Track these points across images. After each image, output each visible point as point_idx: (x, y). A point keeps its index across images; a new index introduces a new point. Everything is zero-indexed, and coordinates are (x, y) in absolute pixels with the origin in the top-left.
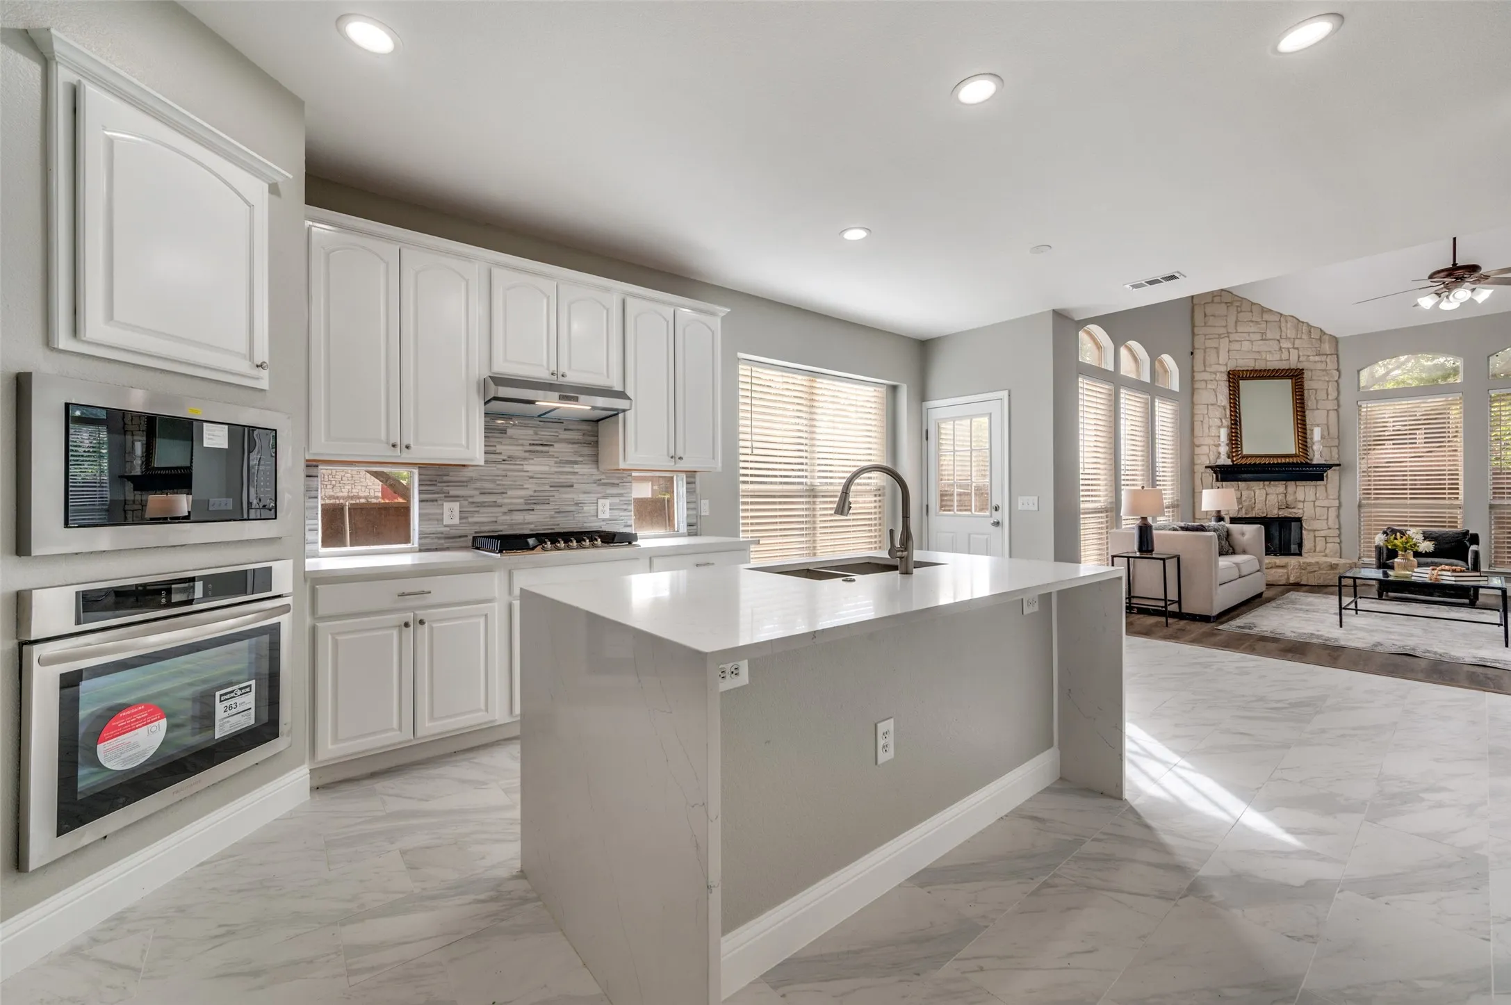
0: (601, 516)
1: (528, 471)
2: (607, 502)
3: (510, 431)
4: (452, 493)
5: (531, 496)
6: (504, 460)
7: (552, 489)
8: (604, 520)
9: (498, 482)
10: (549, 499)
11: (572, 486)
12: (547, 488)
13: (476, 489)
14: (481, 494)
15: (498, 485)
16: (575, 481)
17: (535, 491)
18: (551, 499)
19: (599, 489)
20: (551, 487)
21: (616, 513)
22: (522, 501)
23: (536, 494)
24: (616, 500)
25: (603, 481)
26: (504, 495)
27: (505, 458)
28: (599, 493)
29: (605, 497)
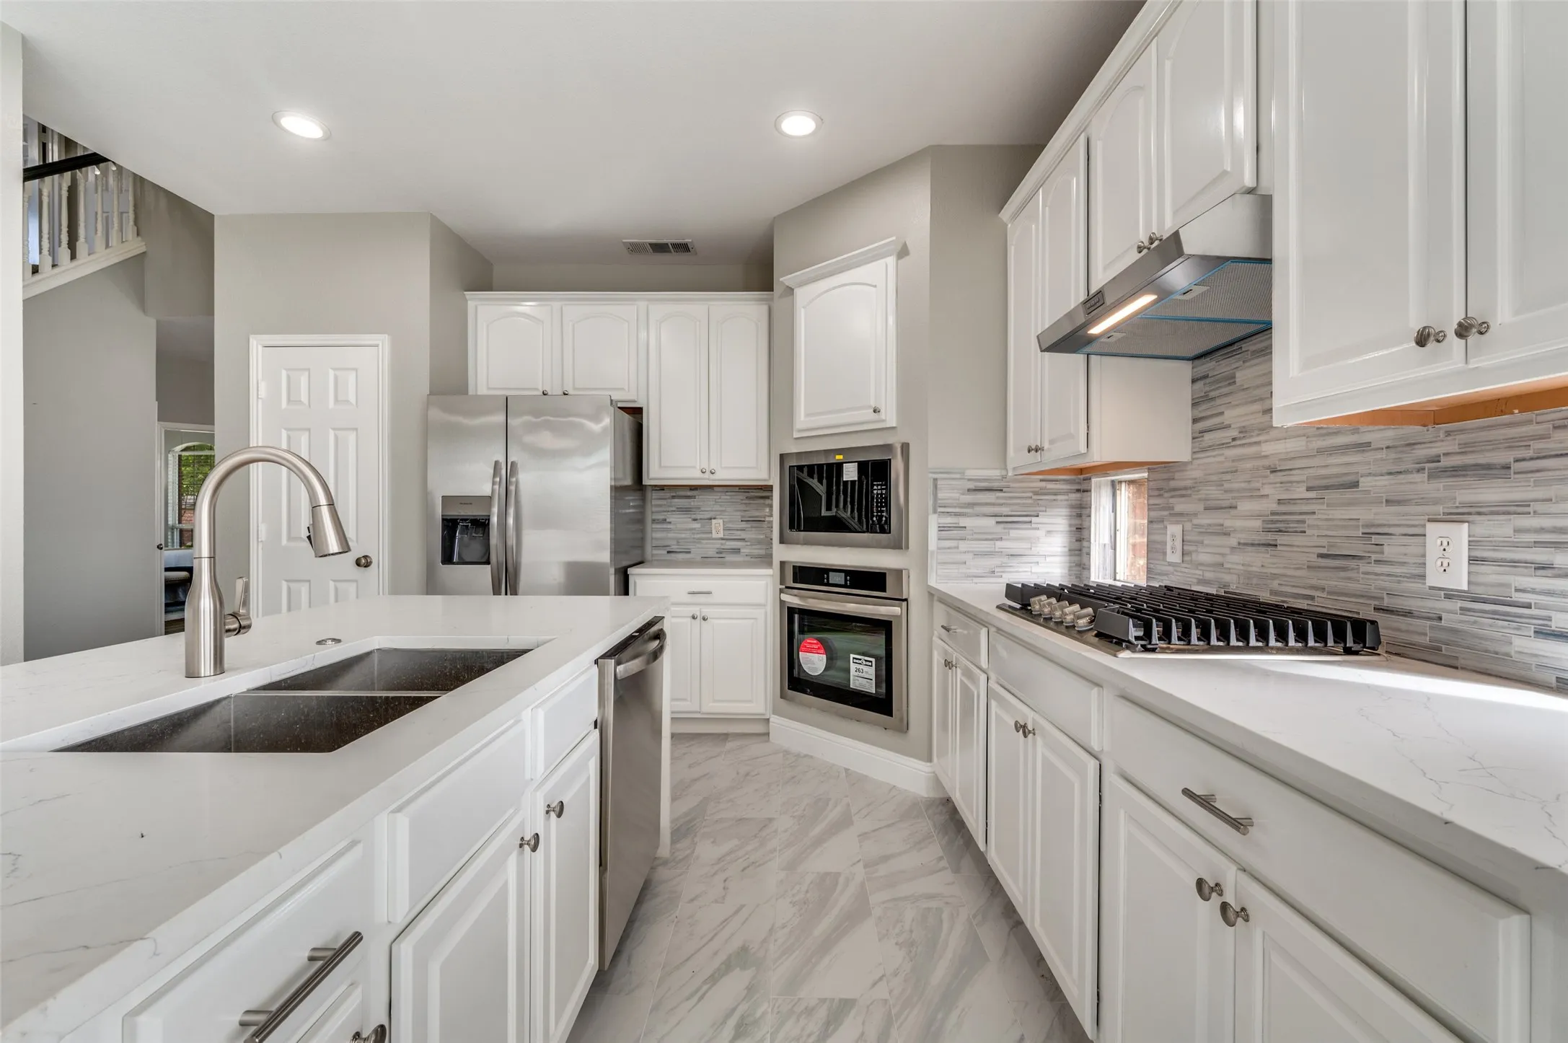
0: (1435, 578)
1: (1266, 457)
2: (1460, 534)
3: (1240, 376)
4: (1178, 508)
5: (1273, 514)
6: (1234, 439)
7: (1312, 494)
8: (1450, 595)
9: (1227, 486)
10: (1303, 522)
11: (1355, 485)
12: (1301, 492)
13: (1200, 500)
14: (1206, 509)
15: (1226, 491)
16: (1362, 469)
17: (1280, 502)
18: (1310, 520)
19: (1437, 488)
20: (1309, 489)
21: (1490, 575)
22: (1257, 524)
23: (1283, 508)
24: (1500, 528)
25: (1445, 462)
26: (1233, 512)
27: (1235, 434)
28: (1436, 502)
29: (1454, 517)
